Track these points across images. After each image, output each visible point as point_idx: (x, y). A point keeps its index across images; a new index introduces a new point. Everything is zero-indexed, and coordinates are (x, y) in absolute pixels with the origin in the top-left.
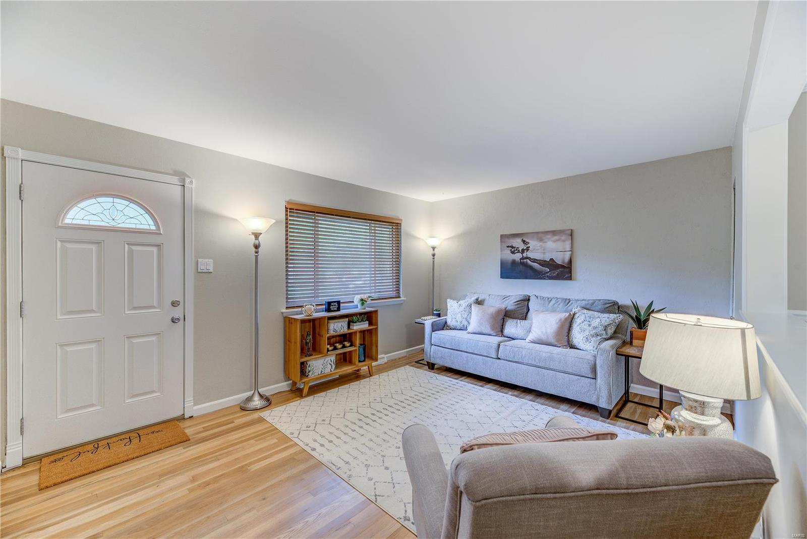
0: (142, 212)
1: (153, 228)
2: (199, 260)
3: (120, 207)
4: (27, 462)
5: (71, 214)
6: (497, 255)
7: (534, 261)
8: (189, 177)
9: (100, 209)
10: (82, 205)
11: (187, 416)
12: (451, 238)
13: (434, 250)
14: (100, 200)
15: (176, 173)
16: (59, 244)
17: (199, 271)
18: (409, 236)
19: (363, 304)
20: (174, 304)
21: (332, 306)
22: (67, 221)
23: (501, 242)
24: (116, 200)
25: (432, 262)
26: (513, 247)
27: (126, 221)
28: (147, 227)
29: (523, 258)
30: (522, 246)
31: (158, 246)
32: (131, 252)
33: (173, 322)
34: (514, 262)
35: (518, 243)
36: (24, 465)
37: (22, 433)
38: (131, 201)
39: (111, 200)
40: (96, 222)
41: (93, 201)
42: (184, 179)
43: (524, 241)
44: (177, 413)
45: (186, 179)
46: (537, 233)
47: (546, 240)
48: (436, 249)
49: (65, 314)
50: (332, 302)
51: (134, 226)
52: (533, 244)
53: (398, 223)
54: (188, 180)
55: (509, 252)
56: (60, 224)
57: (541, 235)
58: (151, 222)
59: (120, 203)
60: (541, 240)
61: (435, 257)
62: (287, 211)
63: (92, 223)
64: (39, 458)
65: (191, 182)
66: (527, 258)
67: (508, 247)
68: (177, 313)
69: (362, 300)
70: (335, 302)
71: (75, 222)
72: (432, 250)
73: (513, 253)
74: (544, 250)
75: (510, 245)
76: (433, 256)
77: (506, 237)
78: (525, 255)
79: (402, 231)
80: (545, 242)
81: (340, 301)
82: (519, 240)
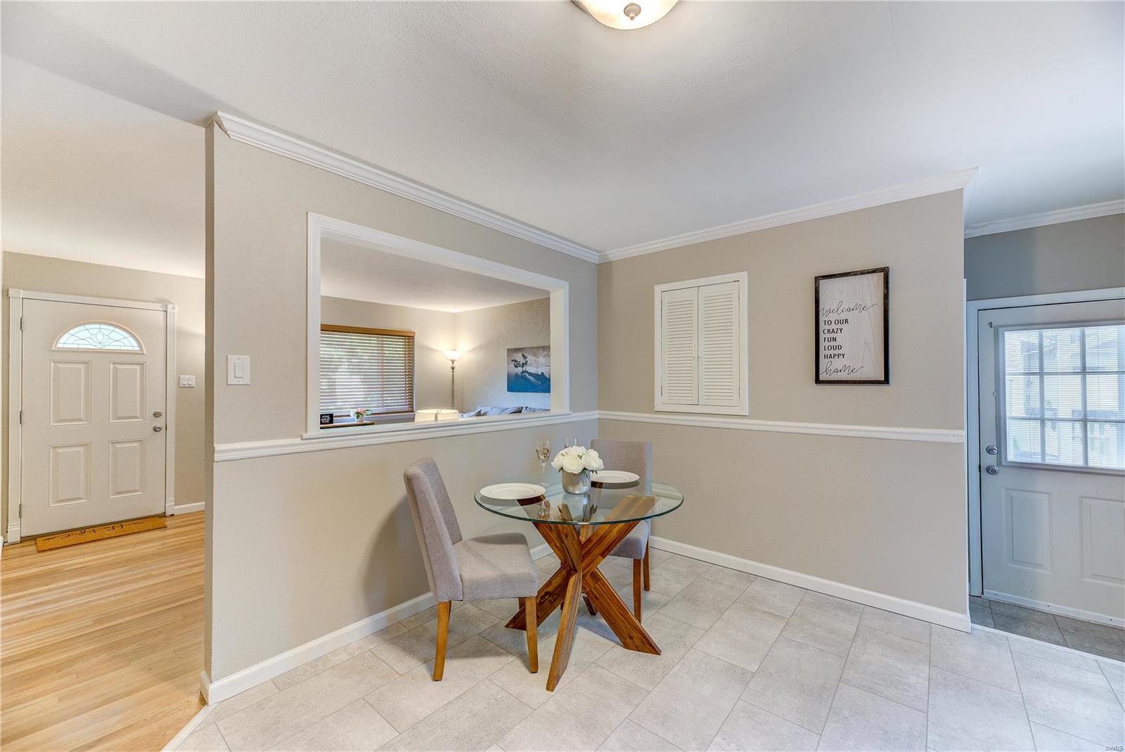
0: (127, 335)
1: (137, 349)
2: (181, 376)
3: (106, 332)
4: (24, 540)
5: (63, 339)
6: (504, 369)
7: (531, 374)
8: (172, 303)
9: (89, 335)
10: (72, 332)
11: (168, 513)
12: (472, 350)
14: (88, 326)
15: (159, 301)
16: (52, 364)
17: (181, 385)
18: (425, 349)
19: (358, 417)
20: (156, 415)
22: (59, 346)
23: (508, 356)
24: (103, 326)
25: (452, 375)
26: (516, 361)
27: (112, 344)
28: (131, 348)
29: (523, 372)
30: (522, 361)
31: (141, 364)
32: (116, 370)
33: (156, 431)
34: (517, 374)
35: (519, 357)
36: (21, 542)
37: (20, 516)
38: (116, 326)
39: (98, 326)
40: (84, 345)
41: (82, 328)
42: (167, 306)
43: (523, 356)
44: (159, 511)
45: (169, 305)
46: (533, 348)
47: (538, 355)
48: (455, 363)
49: (56, 422)
51: (118, 348)
52: (530, 358)
53: (410, 337)
54: (170, 306)
55: (513, 366)
56: (54, 349)
57: (535, 350)
58: (135, 343)
59: (106, 329)
60: (535, 355)
61: (455, 370)
63: (81, 347)
64: (34, 538)
65: (173, 308)
66: (526, 372)
67: (513, 361)
68: (159, 422)
69: (358, 413)
70: (327, 415)
71: (66, 346)
72: (451, 363)
73: (516, 366)
74: (537, 364)
75: (514, 359)
76: (453, 368)
77: (511, 351)
78: (524, 368)
79: (415, 343)
80: (538, 357)
81: (332, 414)
82: (520, 355)
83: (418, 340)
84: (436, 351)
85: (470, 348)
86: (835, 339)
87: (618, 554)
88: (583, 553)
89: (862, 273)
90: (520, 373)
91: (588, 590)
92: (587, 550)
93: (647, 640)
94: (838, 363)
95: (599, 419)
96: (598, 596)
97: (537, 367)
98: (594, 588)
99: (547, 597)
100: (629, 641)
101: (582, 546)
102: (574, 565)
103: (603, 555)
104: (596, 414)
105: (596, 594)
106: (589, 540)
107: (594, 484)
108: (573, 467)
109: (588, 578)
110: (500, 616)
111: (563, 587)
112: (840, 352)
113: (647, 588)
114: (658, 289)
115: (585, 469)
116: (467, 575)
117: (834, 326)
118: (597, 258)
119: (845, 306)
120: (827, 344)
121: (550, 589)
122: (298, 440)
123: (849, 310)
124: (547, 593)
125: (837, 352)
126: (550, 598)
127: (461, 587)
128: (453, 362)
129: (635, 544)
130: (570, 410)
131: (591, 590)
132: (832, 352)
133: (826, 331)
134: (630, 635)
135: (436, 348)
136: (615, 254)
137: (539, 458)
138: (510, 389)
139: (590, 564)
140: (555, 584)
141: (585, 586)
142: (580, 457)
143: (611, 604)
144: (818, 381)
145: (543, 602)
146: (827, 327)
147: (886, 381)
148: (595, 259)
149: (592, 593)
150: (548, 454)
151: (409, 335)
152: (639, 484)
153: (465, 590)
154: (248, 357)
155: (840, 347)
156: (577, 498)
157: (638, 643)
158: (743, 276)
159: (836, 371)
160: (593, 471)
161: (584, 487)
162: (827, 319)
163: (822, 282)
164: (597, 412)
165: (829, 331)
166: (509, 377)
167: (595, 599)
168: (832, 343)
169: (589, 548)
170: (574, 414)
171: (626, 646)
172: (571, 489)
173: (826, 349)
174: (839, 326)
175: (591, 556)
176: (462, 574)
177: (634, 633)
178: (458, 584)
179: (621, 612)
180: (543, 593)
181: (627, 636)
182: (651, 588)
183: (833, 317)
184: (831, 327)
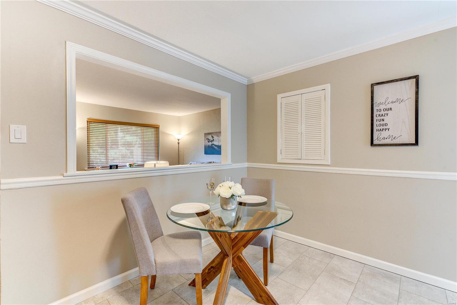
6: (202, 143)
7: (216, 145)
13: (179, 141)
18: (164, 133)
21: (113, 167)
23: (204, 137)
25: (178, 146)
26: (208, 139)
29: (212, 145)
30: (211, 139)
34: (209, 145)
35: (210, 137)
43: (212, 136)
46: (217, 132)
47: (219, 136)
48: (180, 140)
50: (113, 165)
52: (215, 138)
53: (157, 128)
55: (207, 141)
57: (218, 133)
61: (179, 144)
62: (88, 123)
66: (213, 144)
67: (207, 139)
69: (130, 165)
70: (115, 165)
72: (178, 140)
73: (209, 142)
74: (219, 140)
75: (208, 138)
76: (179, 143)
77: (206, 134)
78: (212, 143)
79: (160, 131)
80: (219, 137)
81: (117, 165)
82: (210, 136)
83: (161, 129)
84: (171, 135)
85: (187, 133)
86: (383, 120)
87: (254, 244)
88: (233, 244)
89: (401, 80)
90: (210, 145)
91: (235, 266)
92: (235, 243)
93: (271, 298)
94: (385, 134)
95: (247, 167)
96: (241, 270)
97: (219, 142)
98: (239, 265)
99: (212, 269)
100: (259, 298)
101: (232, 240)
102: (226, 252)
103: (245, 246)
104: (246, 165)
105: (240, 269)
106: (236, 237)
107: (240, 204)
108: (226, 194)
109: (236, 259)
110: (186, 278)
111: (221, 264)
112: (386, 127)
113: (272, 261)
114: (279, 96)
115: (233, 195)
116: (159, 260)
117: (383, 112)
118: (246, 81)
119: (390, 100)
120: (378, 123)
121: (213, 265)
122: (62, 177)
123: (392, 102)
124: (212, 267)
125: (384, 127)
126: (214, 270)
127: (154, 267)
128: (179, 140)
129: (264, 239)
130: (231, 162)
131: (237, 267)
132: (381, 128)
133: (378, 116)
134: (260, 296)
135: (170, 133)
136: (256, 79)
137: (208, 188)
138: (206, 153)
139: (237, 251)
140: (216, 262)
141: (234, 264)
142: (230, 188)
143: (249, 276)
144: (372, 144)
145: (210, 272)
146: (379, 113)
147: (417, 143)
148: (245, 82)
149: (238, 268)
150: (213, 186)
151: (157, 127)
152: (267, 203)
153: (158, 269)
154: (25, 126)
155: (386, 125)
156: (229, 212)
157: (265, 300)
158: (328, 87)
159: (384, 138)
160: (239, 196)
161: (233, 206)
162: (378, 108)
163: (376, 88)
164: (247, 163)
165: (379, 115)
166: (205, 147)
167: (239, 272)
168: (382, 122)
169: (236, 241)
170: (233, 165)
171: (258, 301)
172: (225, 207)
173: (378, 126)
174: (386, 112)
175: (237, 246)
176: (157, 259)
177: (263, 294)
178: (152, 265)
179: (255, 281)
180: (209, 267)
181: (259, 296)
182: (274, 261)
183: (382, 107)
184: (381, 113)
